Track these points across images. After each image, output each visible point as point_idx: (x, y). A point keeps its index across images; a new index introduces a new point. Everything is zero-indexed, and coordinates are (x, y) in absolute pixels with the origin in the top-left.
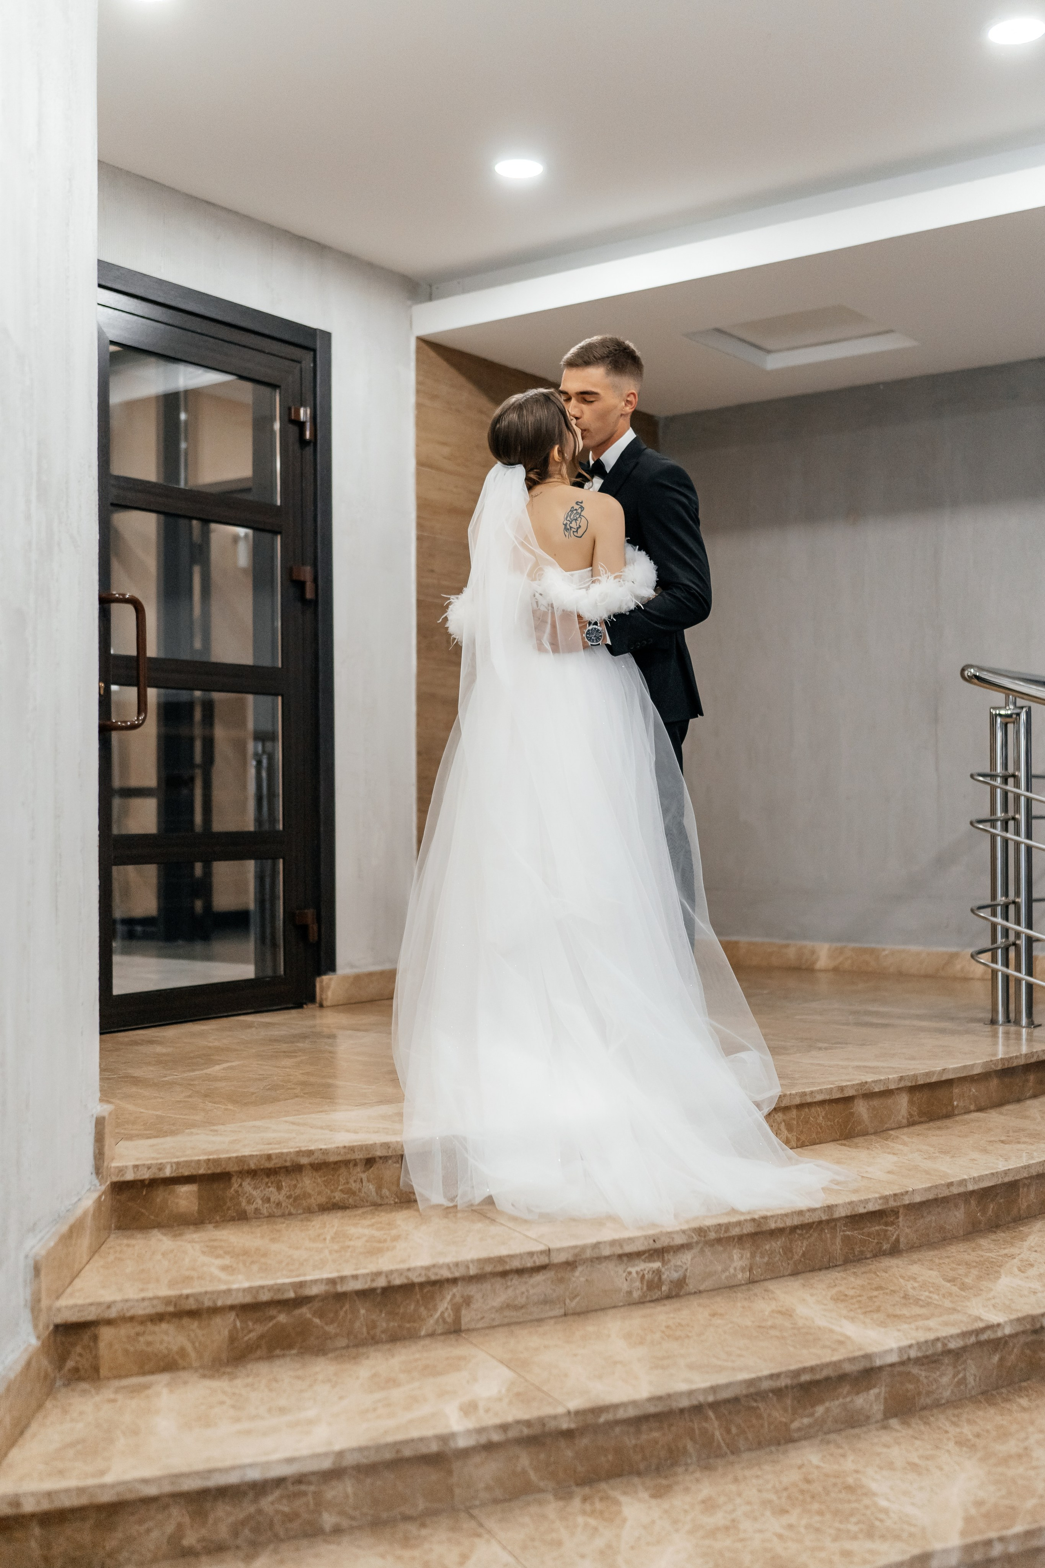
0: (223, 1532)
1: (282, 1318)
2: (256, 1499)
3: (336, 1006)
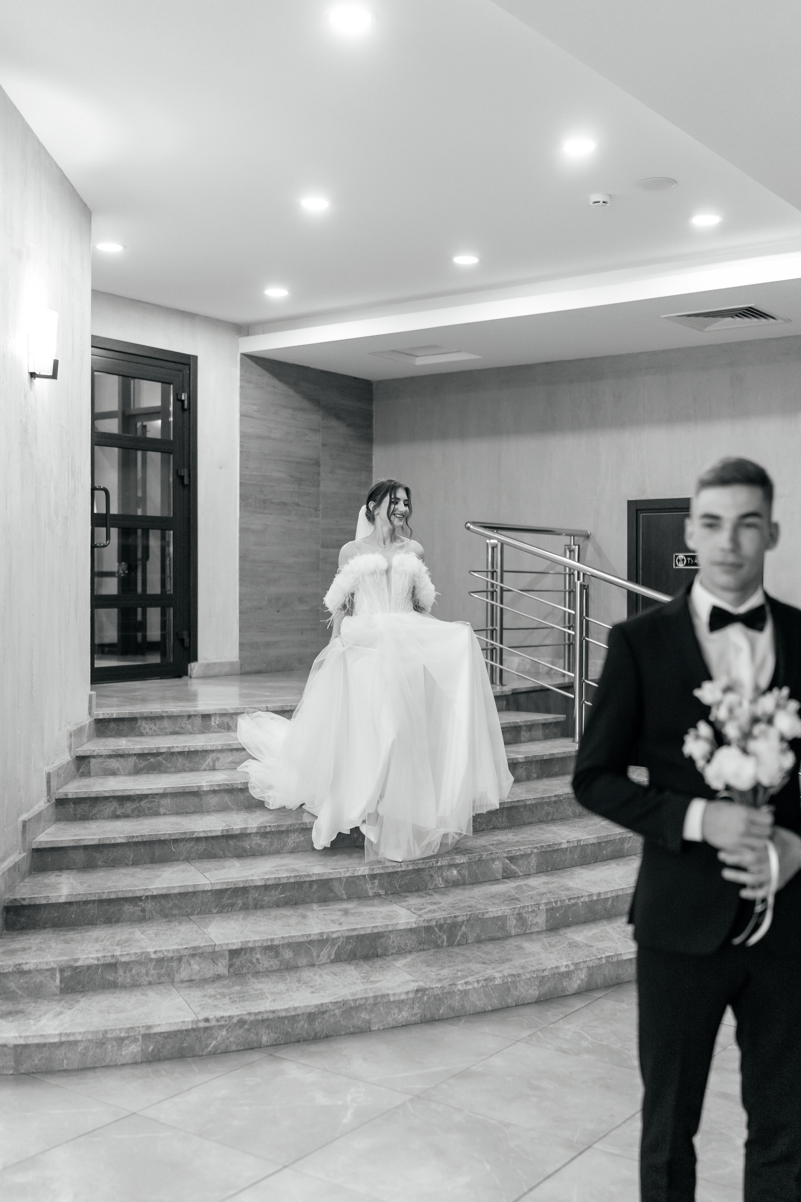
1: (152, 760)
3: (198, 678)
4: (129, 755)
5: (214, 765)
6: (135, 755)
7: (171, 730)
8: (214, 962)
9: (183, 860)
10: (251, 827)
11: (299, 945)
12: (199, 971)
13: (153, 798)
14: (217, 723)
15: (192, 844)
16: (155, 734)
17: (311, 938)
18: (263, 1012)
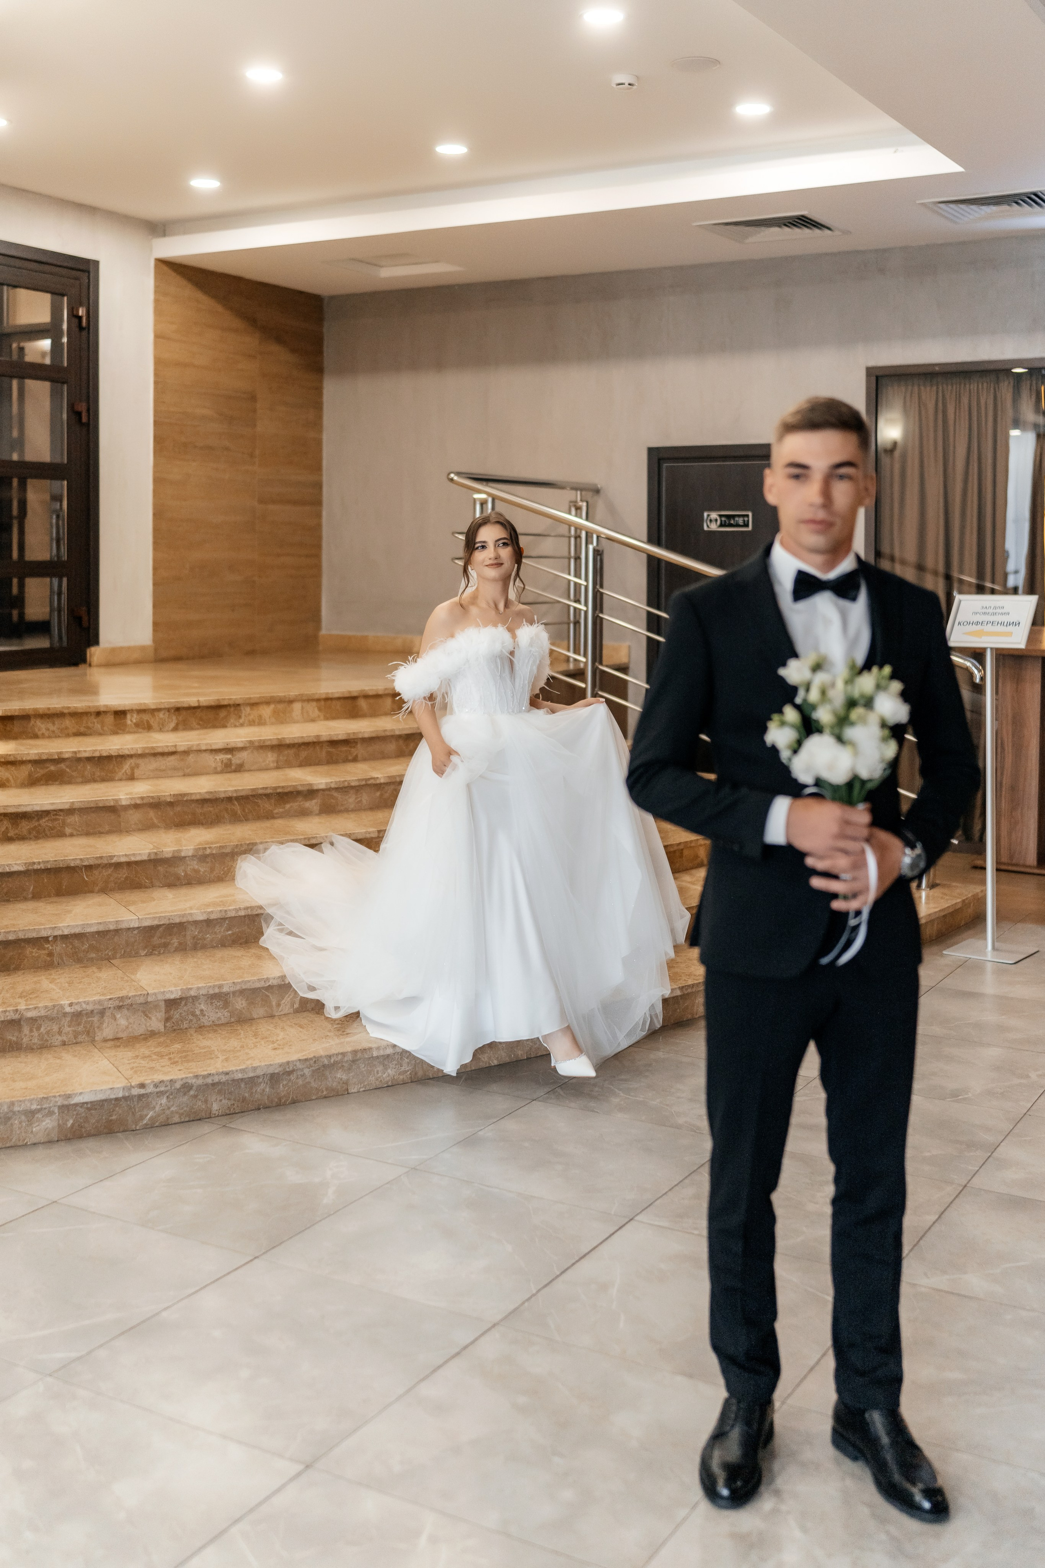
0: (25, 832)
1: (52, 768)
2: (38, 820)
3: (100, 666)
4: (23, 762)
5: (133, 774)
6: (30, 761)
7: (74, 730)
8: (146, 1015)
9: (98, 892)
10: (186, 849)
11: (255, 991)
12: (127, 1027)
13: (56, 815)
14: (134, 721)
15: (110, 871)
16: (52, 736)
17: (270, 983)
18: (213, 1075)
